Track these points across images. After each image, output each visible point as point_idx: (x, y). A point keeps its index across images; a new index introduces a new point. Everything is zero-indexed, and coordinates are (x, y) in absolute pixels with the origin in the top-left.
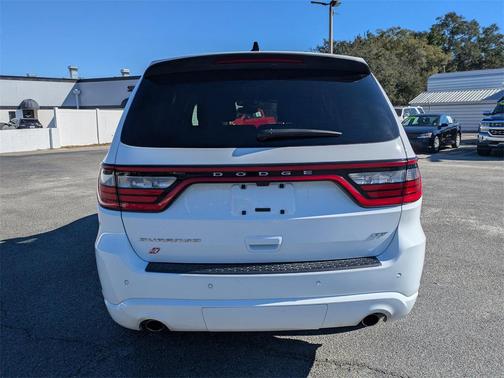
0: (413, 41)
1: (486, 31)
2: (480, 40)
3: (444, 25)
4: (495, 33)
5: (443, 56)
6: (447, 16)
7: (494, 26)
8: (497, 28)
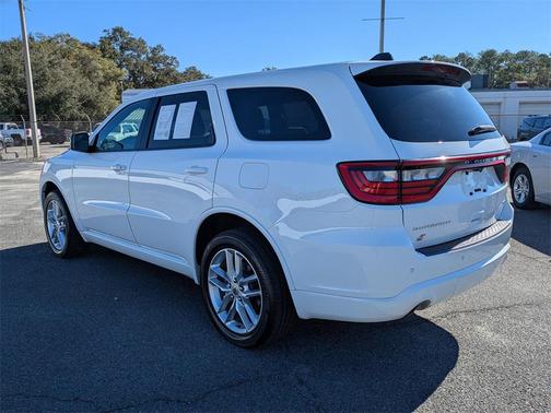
0: (86, 52)
1: (154, 51)
2: (149, 59)
3: (113, 38)
4: (161, 54)
5: (118, 71)
6: (115, 30)
7: (159, 46)
8: (162, 49)
